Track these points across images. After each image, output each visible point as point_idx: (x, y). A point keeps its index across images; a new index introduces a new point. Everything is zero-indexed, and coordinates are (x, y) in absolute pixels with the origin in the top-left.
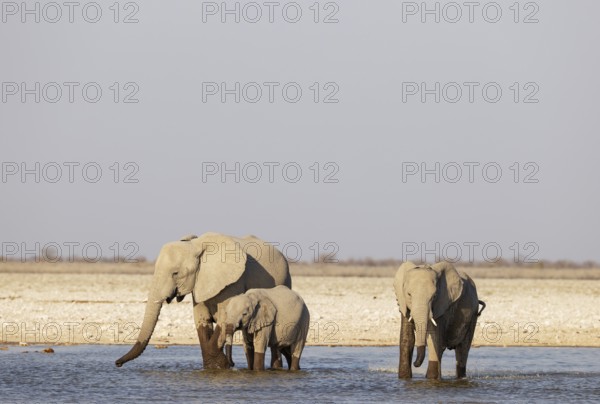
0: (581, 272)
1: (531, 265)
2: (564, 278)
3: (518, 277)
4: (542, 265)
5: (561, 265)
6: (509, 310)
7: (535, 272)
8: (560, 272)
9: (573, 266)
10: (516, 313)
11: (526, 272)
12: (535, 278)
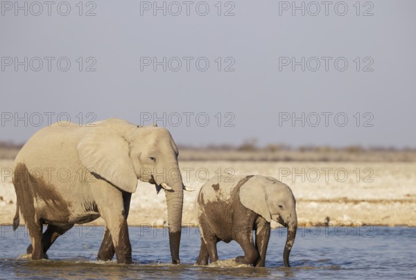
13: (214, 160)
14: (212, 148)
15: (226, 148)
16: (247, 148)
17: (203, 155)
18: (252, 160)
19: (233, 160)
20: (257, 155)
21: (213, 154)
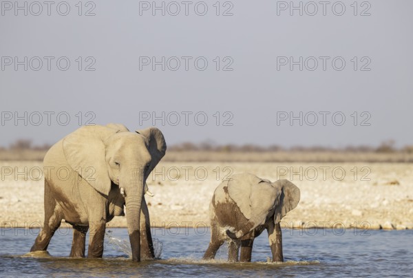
0: (267, 156)
1: (219, 149)
2: (250, 161)
3: (206, 160)
4: (229, 149)
5: (247, 149)
6: (198, 193)
7: (223, 155)
8: (247, 156)
9: (259, 150)
10: (205, 195)
11: (214, 155)
12: (223, 161)
13: (352, 161)
14: (350, 149)
15: (364, 149)
16: (384, 149)
17: (340, 156)
18: (389, 161)
19: (372, 161)
20: (394, 157)
21: (351, 156)
